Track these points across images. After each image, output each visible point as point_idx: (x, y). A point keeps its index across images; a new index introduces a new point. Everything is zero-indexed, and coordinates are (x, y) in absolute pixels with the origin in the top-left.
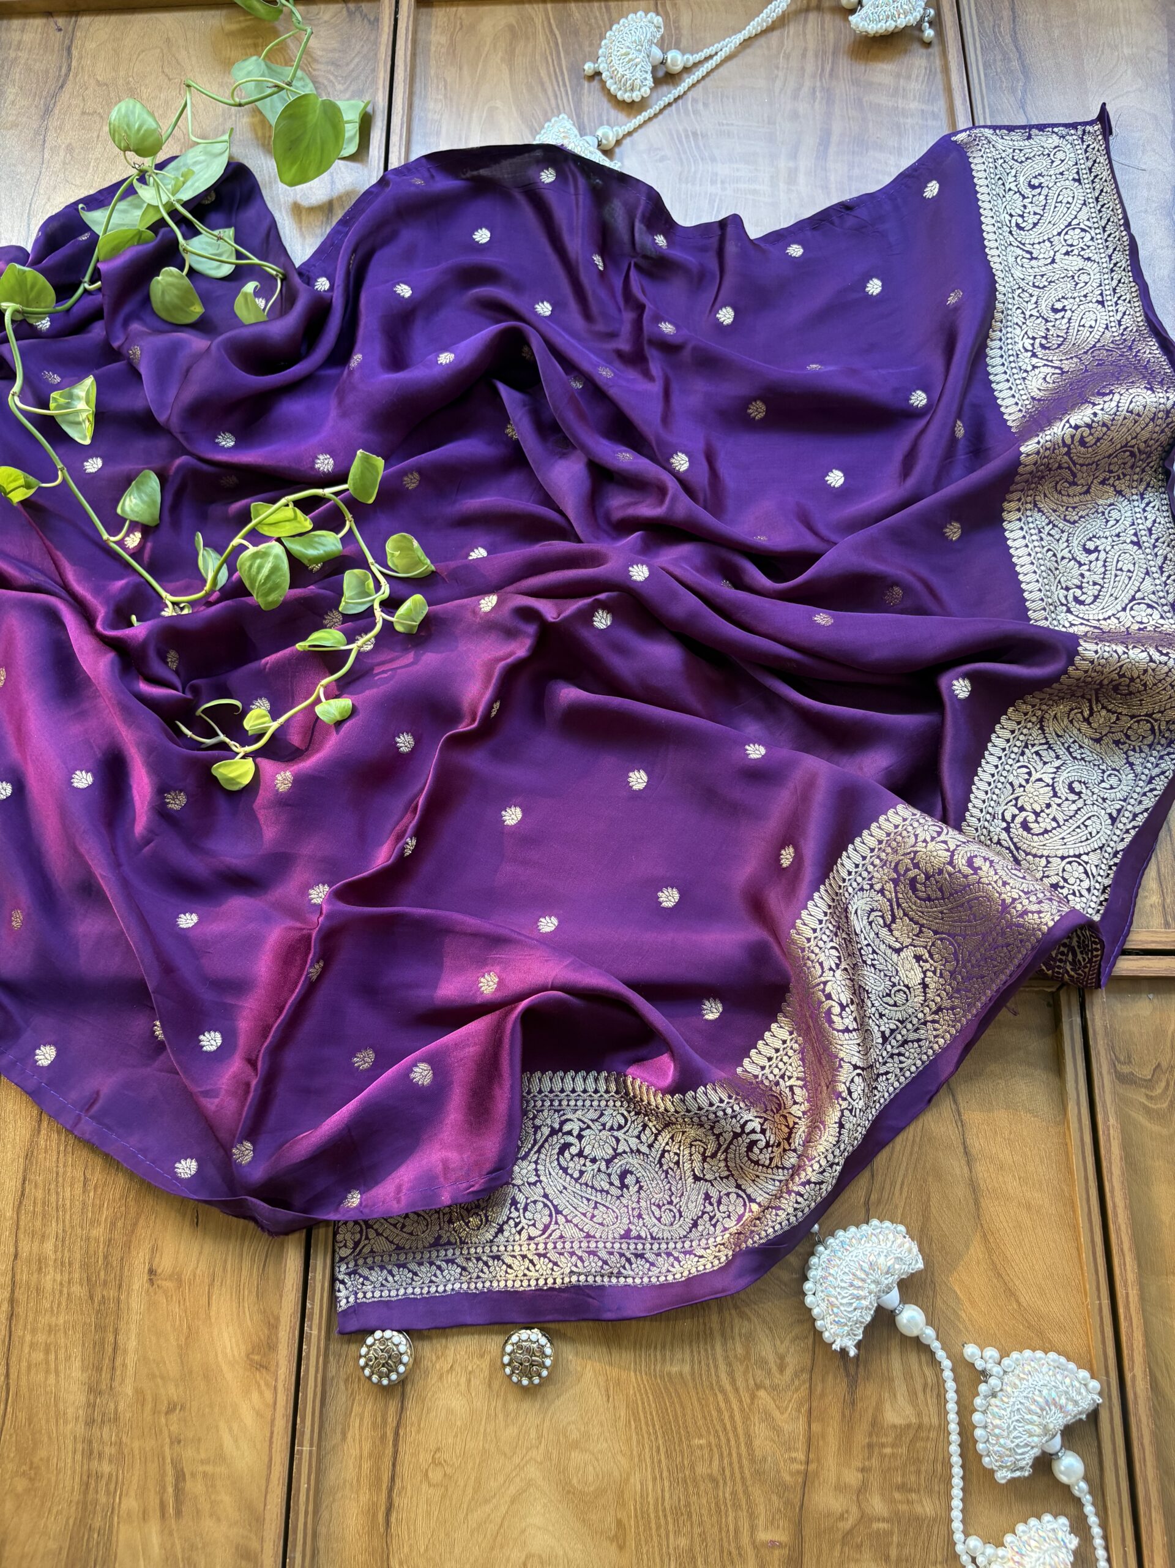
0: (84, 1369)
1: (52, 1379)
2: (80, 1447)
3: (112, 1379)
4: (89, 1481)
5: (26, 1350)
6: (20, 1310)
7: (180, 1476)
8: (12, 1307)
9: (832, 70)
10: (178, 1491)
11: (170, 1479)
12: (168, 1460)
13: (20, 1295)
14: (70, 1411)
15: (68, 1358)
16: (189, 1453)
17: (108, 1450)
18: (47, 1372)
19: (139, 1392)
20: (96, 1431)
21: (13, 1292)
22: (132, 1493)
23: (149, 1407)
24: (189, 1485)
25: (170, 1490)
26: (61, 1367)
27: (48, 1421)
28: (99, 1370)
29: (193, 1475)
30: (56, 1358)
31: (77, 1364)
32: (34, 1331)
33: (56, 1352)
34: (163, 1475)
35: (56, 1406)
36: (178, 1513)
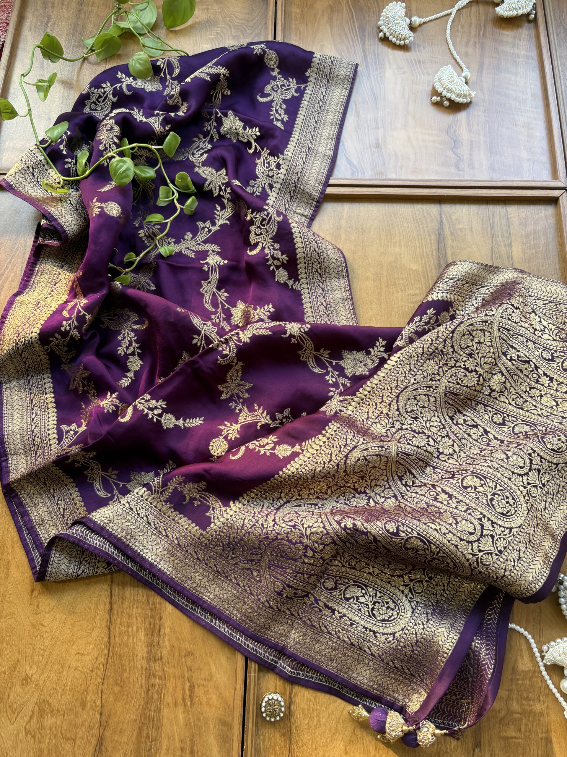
0: (146, 635)
2: (144, 672)
3: (159, 640)
4: (149, 688)
7: (192, 686)
9: (484, 34)
10: (191, 692)
11: (187, 687)
12: (186, 678)
14: (140, 655)
15: (138, 630)
16: (195, 675)
17: (158, 674)
19: (172, 647)
20: (152, 664)
22: (170, 694)
23: (177, 653)
24: (196, 690)
25: (187, 692)
26: (135, 634)
28: (153, 635)
29: (198, 686)
31: (142, 633)
34: (184, 685)
36: (192, 703)
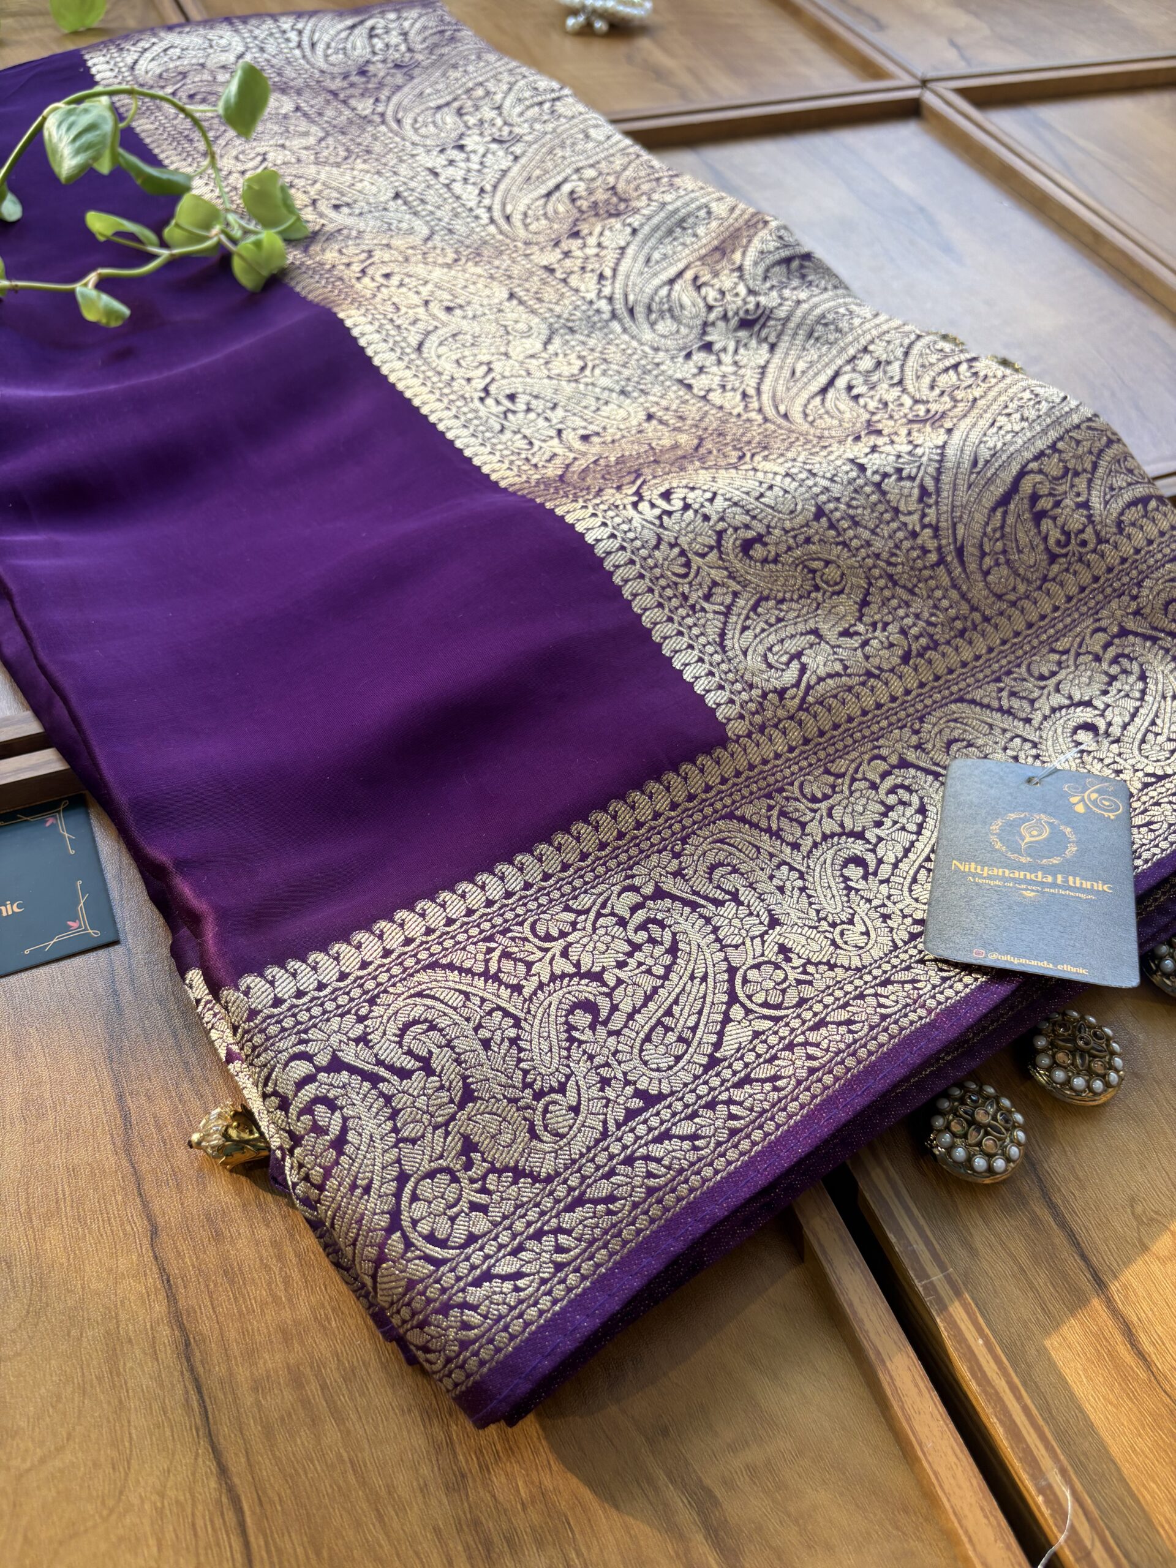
1: (331, 1433)
5: (249, 1400)
6: (205, 1325)
8: (182, 1327)
13: (189, 1297)
18: (315, 1422)
21: (172, 1297)
27: (358, 1525)
30: (324, 1387)
32: (251, 1354)
33: (318, 1375)
35: (363, 1483)
